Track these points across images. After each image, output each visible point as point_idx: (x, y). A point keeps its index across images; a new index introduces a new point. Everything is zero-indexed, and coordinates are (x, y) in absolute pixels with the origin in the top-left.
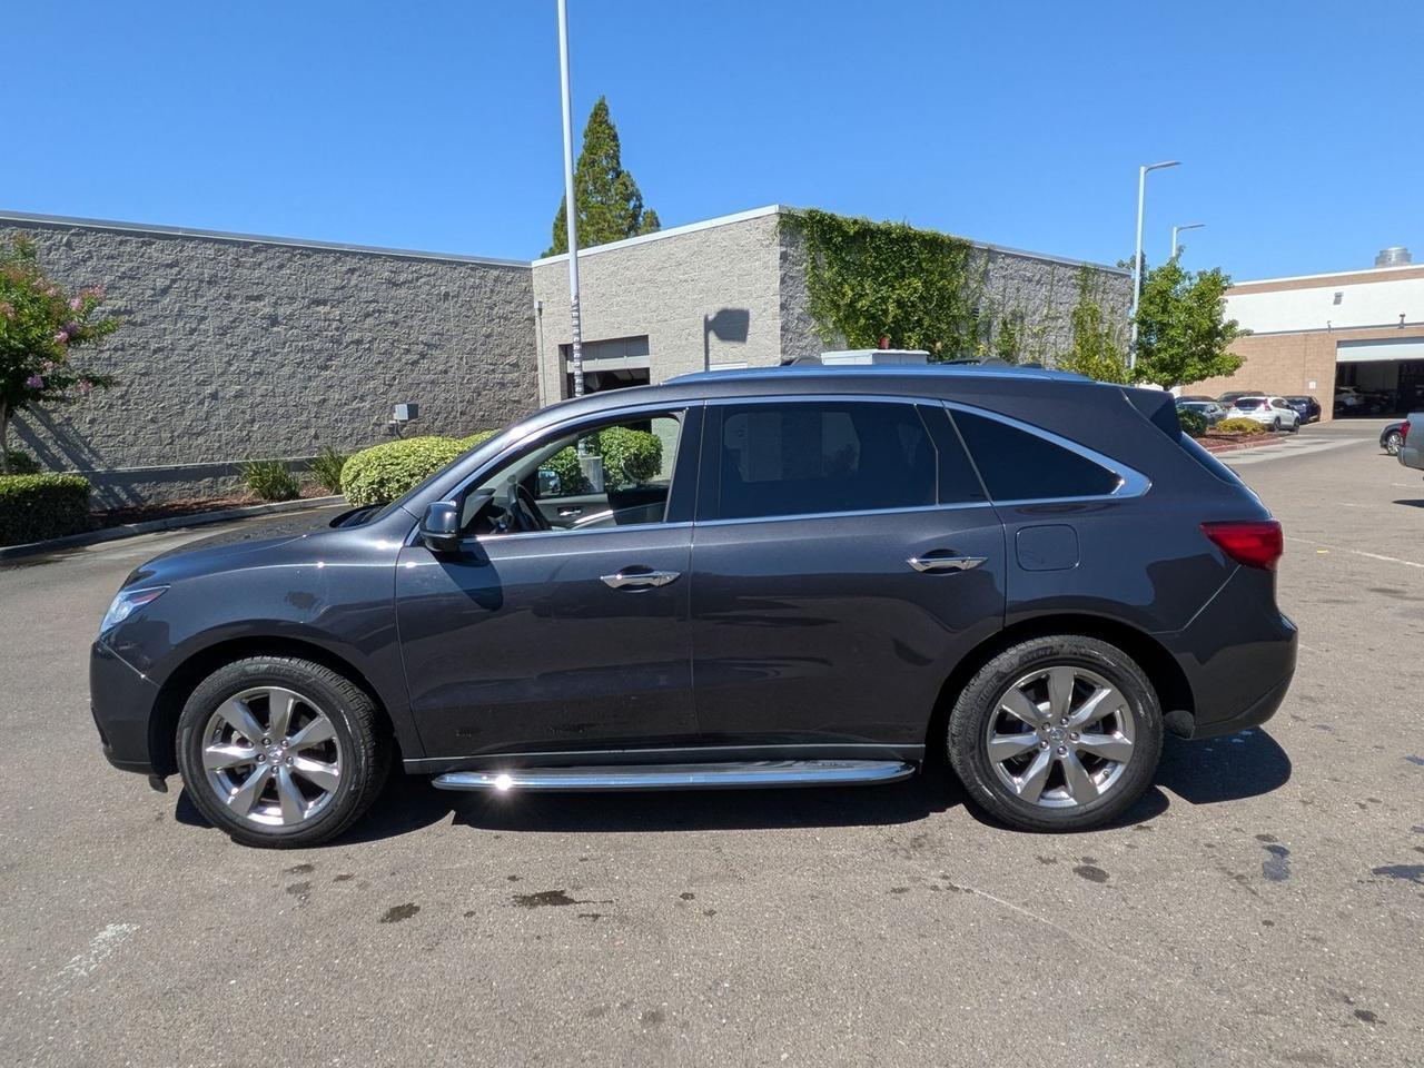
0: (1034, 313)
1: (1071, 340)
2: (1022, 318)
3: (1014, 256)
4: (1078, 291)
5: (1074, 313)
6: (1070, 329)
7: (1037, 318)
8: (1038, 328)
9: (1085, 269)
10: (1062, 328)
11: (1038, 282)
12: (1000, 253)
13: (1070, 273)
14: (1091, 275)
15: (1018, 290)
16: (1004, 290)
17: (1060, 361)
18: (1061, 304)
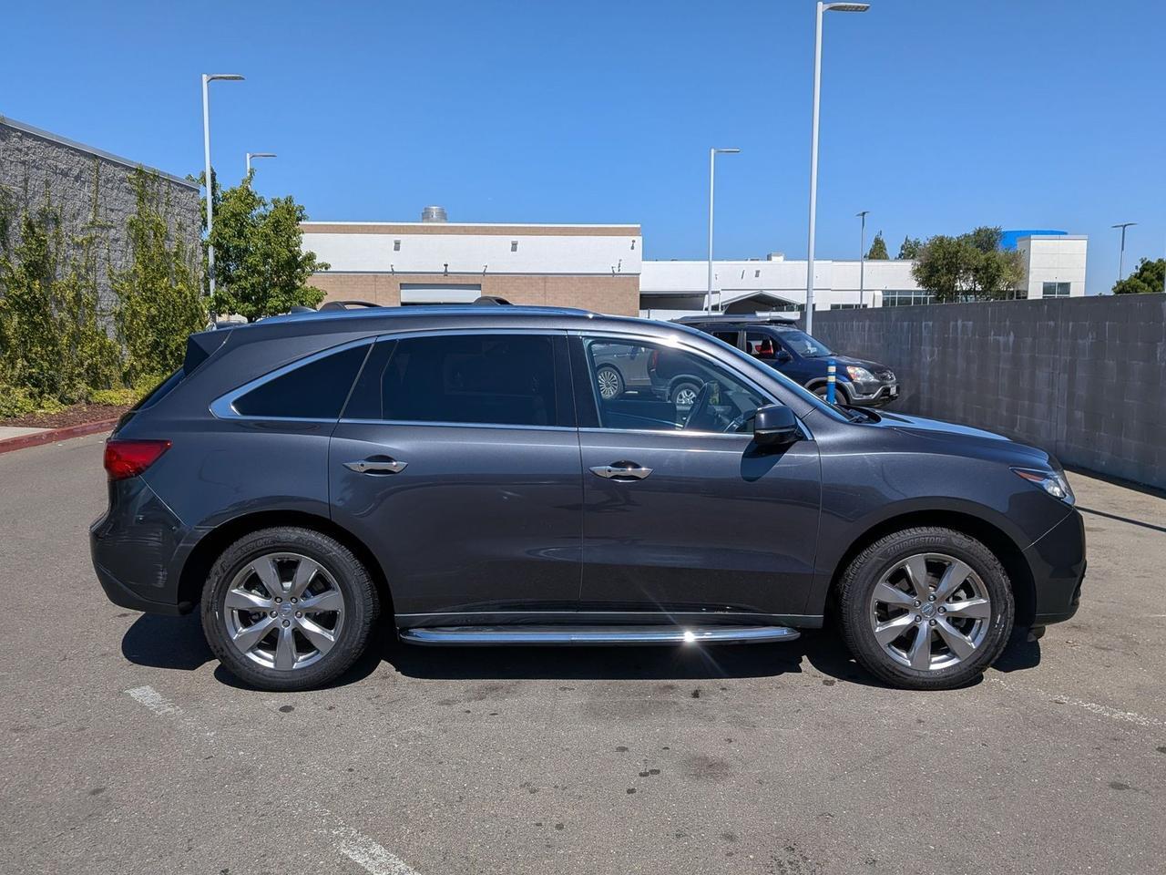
0: (74, 217)
1: (130, 257)
2: (57, 221)
3: (36, 138)
4: (133, 198)
5: (131, 225)
6: (127, 244)
7: (79, 223)
8: (81, 237)
9: (140, 172)
10: (117, 240)
11: (77, 178)
12: (15, 130)
13: (122, 174)
14: (149, 182)
15: (47, 184)
16: (26, 181)
17: (116, 282)
18: (112, 210)
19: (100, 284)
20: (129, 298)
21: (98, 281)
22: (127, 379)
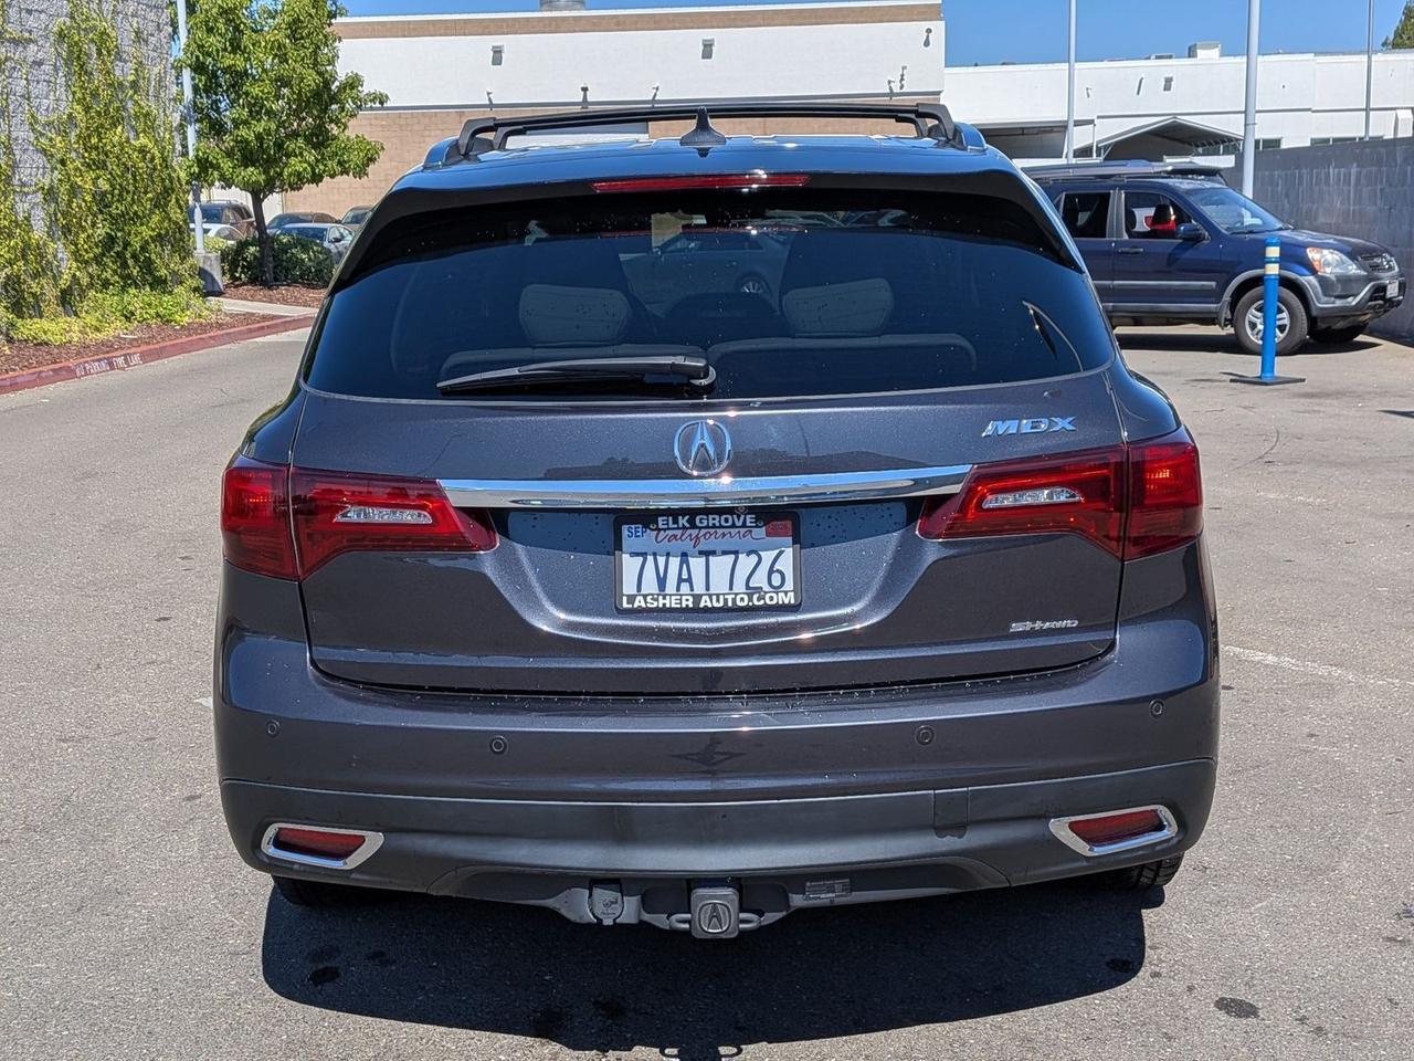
1: (61, 92)
17: (42, 135)
18: (29, 12)
19: (16, 139)
20: (63, 162)
21: (14, 135)
22: (66, 299)
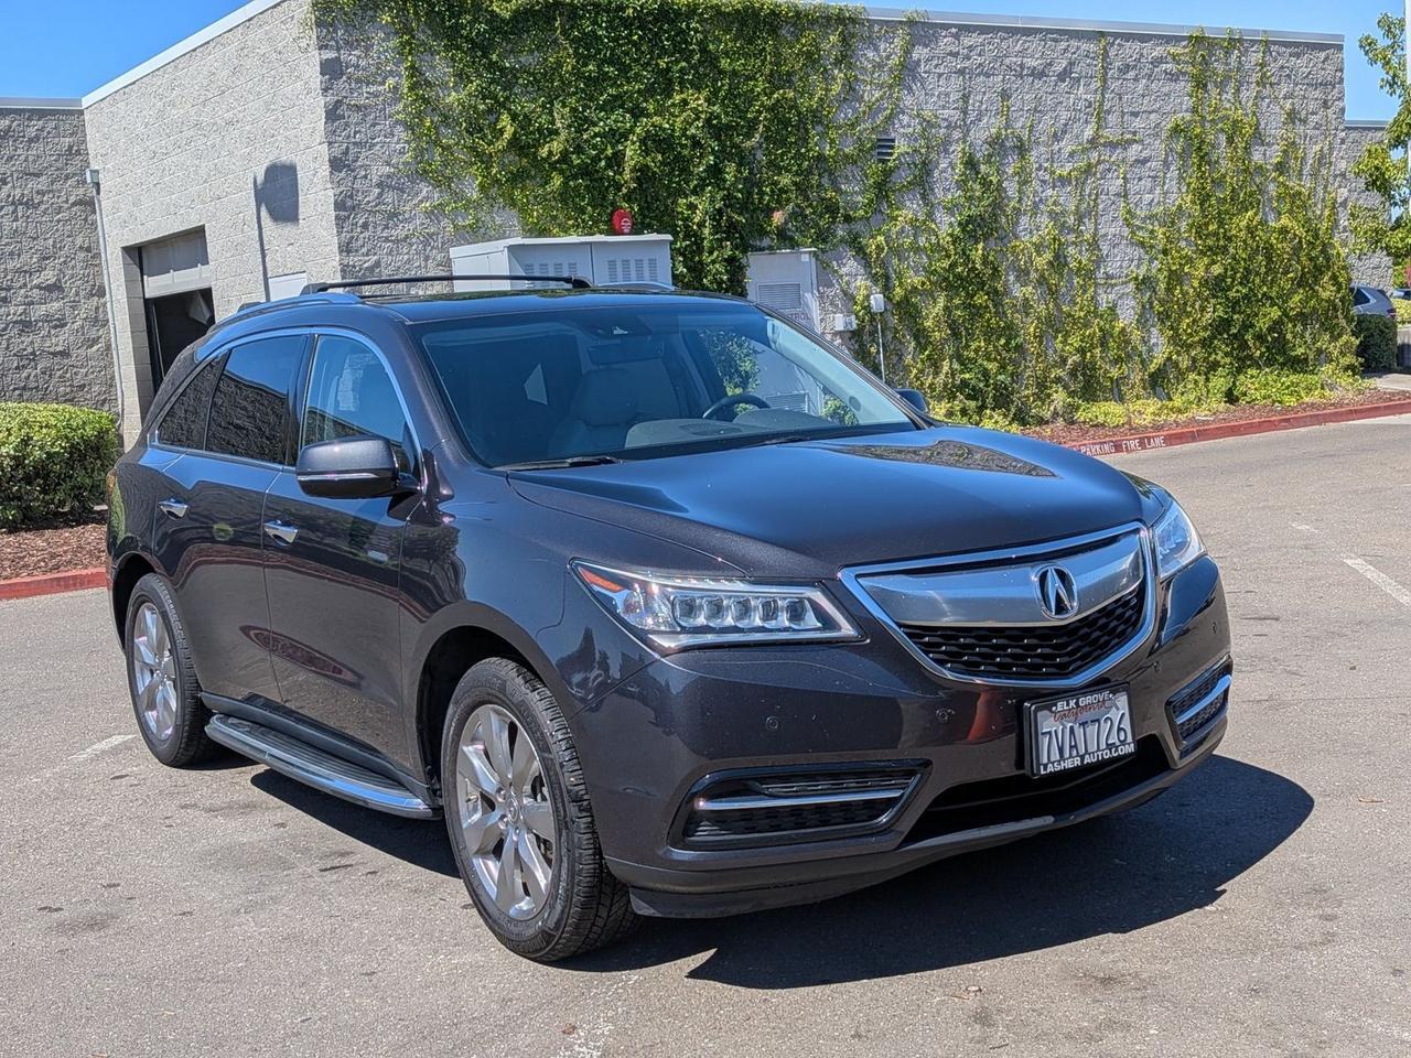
0: (1056, 137)
1: (1172, 185)
2: (1022, 149)
3: (983, 30)
4: (1185, 86)
5: (1176, 130)
6: (1166, 164)
7: (1067, 145)
8: (1069, 166)
9: (1198, 41)
10: (1144, 161)
11: (1062, 77)
12: (946, 27)
13: (1158, 51)
14: (1220, 53)
15: (1005, 95)
16: (965, 98)
17: (1140, 228)
18: (1135, 114)
19: (1105, 235)
20: (1165, 252)
21: (1102, 232)
22: (1157, 382)
